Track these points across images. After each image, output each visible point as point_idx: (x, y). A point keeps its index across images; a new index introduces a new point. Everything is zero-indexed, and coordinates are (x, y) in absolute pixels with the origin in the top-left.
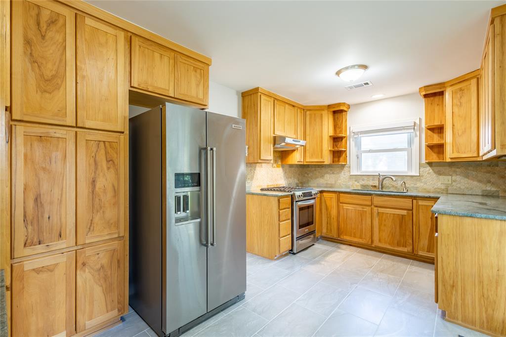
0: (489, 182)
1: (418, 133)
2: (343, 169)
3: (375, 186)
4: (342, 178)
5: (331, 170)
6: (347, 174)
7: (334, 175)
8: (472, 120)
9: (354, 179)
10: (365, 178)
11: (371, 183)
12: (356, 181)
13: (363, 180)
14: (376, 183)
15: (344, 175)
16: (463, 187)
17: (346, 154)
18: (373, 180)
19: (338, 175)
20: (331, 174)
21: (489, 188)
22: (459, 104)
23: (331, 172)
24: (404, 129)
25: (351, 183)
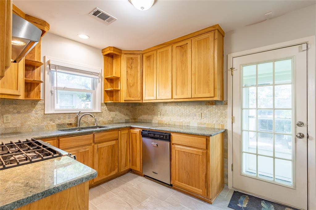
0: (127, 114)
1: (100, 80)
2: (34, 107)
3: (71, 124)
4: (32, 118)
5: (15, 108)
6: (40, 113)
7: (20, 115)
8: (138, 79)
9: (49, 119)
10: (62, 117)
11: (67, 121)
12: (51, 120)
13: (59, 119)
14: (73, 121)
15: (37, 114)
16: (119, 119)
17: (39, 89)
18: (69, 118)
19: (26, 115)
20: (14, 113)
21: (127, 118)
22: (131, 67)
23: (15, 111)
24: (93, 75)
25: (45, 123)
